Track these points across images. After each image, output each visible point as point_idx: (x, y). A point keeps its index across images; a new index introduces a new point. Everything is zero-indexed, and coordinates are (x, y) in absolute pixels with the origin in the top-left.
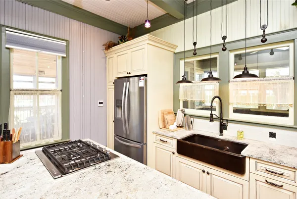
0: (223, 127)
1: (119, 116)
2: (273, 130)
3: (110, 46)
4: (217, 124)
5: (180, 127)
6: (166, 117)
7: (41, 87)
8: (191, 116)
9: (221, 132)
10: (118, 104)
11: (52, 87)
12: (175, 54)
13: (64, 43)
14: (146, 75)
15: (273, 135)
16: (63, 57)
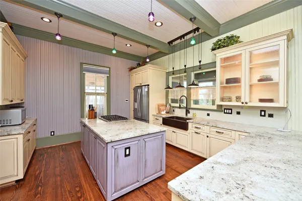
0: (187, 112)
1: (136, 107)
2: (209, 112)
3: (131, 69)
4: (184, 110)
5: (168, 113)
6: (160, 107)
7: (97, 92)
8: (173, 107)
9: (186, 114)
10: (135, 101)
11: (103, 92)
12: (167, 73)
13: (108, 69)
14: (148, 85)
15: (208, 115)
16: (108, 76)
